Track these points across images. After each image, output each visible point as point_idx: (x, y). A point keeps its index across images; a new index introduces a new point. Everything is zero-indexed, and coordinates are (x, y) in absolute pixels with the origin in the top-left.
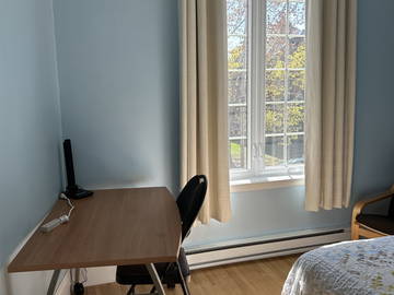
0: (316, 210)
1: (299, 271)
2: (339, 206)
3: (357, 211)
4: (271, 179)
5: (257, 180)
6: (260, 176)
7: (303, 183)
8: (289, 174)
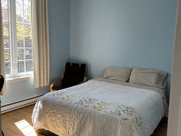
0: (38, 87)
1: (40, 102)
2: (46, 85)
3: (52, 86)
4: (21, 77)
5: (15, 78)
6: (16, 77)
7: (33, 78)
8: (27, 75)
